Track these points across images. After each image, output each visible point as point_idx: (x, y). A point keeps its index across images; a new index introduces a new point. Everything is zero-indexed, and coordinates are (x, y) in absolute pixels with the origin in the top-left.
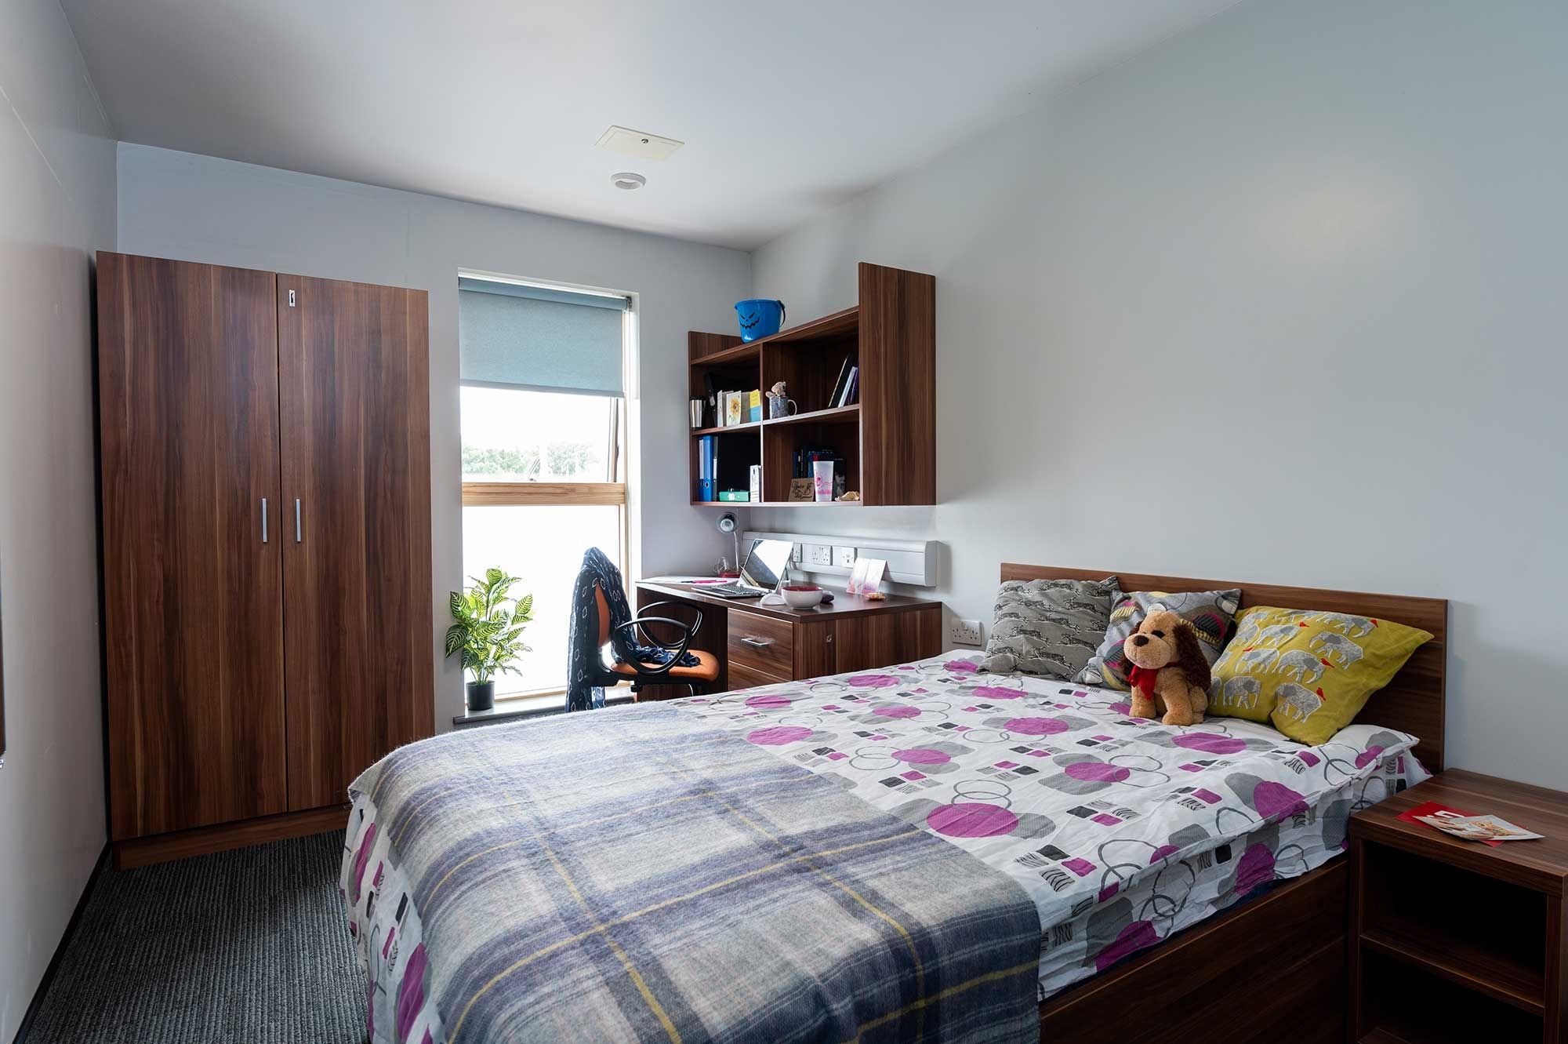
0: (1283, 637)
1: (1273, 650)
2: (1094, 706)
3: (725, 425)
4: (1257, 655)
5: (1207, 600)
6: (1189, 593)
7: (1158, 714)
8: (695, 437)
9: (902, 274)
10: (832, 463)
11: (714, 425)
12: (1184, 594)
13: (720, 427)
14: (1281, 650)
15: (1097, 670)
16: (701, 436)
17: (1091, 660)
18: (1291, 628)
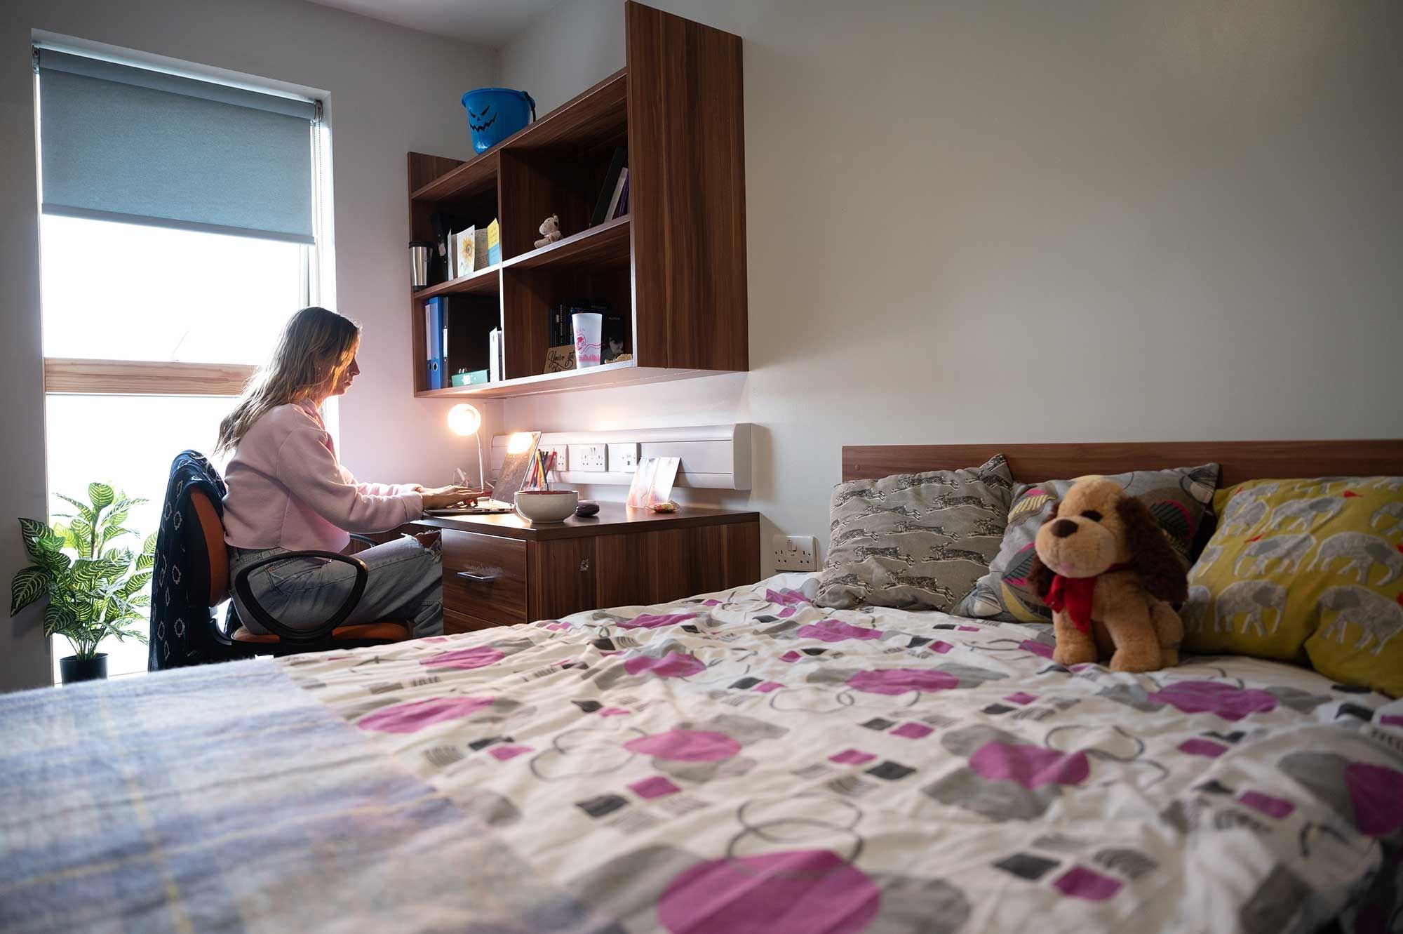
0: (1316, 516)
1: (1303, 535)
2: (993, 646)
3: (455, 276)
4: (1275, 545)
5: (1167, 480)
6: (1136, 473)
7: (1102, 654)
8: (420, 302)
9: (692, 27)
10: (599, 317)
11: (444, 278)
12: (1129, 474)
13: (452, 281)
14: (1319, 534)
15: (992, 594)
16: (426, 300)
17: (981, 580)
18: (1329, 502)
